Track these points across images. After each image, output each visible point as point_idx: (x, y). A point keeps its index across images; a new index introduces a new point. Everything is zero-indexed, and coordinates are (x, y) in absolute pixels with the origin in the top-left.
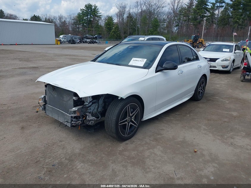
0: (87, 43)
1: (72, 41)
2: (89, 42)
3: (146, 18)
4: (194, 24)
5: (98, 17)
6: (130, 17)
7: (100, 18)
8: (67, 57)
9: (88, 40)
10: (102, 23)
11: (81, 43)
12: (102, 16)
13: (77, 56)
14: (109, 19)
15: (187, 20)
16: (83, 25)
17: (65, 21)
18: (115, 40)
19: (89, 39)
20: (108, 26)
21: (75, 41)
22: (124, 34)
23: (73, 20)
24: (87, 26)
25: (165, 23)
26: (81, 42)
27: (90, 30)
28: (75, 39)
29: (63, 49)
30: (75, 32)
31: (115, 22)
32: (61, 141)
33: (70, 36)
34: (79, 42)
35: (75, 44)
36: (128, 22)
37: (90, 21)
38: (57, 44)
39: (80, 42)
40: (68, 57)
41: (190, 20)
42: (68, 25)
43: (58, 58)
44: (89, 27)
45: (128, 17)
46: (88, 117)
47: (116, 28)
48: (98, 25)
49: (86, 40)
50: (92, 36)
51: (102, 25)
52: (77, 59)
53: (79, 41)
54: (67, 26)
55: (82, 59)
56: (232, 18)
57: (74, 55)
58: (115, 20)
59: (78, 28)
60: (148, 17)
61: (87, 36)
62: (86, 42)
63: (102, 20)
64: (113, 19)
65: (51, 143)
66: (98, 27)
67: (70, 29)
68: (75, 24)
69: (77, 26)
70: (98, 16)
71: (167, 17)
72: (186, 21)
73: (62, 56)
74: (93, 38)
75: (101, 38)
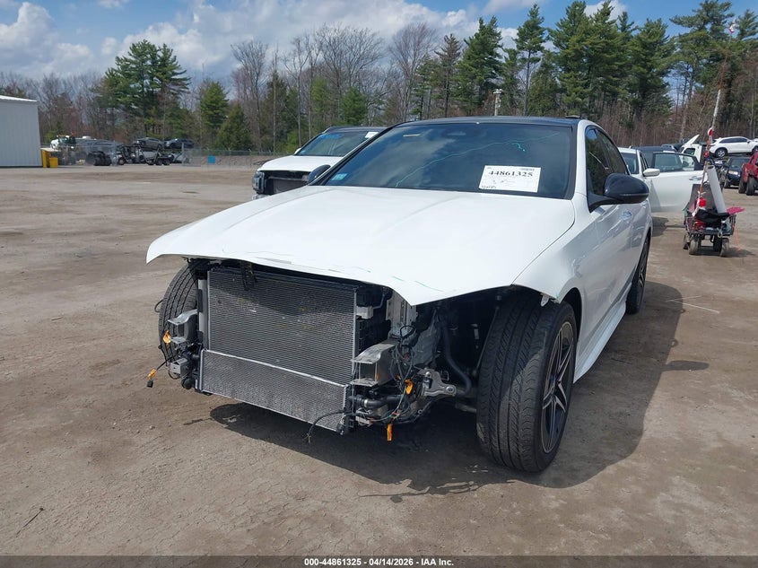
0: (145, 162)
1: (99, 156)
2: (152, 160)
3: (325, 87)
4: (464, 107)
5: (177, 85)
6: (277, 84)
7: (184, 86)
8: (104, 201)
9: (148, 155)
10: (189, 101)
11: (126, 162)
12: (188, 82)
13: (139, 198)
14: (211, 91)
15: (445, 96)
16: (128, 108)
17: (64, 95)
18: (233, 154)
19: (151, 149)
20: (211, 112)
21: (108, 157)
22: (262, 135)
23: (92, 90)
24: (142, 112)
25: (381, 103)
26: (124, 160)
27: (154, 125)
28: (108, 149)
29: (76, 178)
30: (101, 129)
31: (231, 99)
32: (301, 498)
33: (86, 140)
34: (120, 159)
35: (108, 165)
36: (270, 101)
37: (151, 94)
38: (48, 166)
39: (121, 161)
40: (110, 201)
41: (452, 95)
42: (77, 108)
43: (76, 204)
44: (148, 115)
45: (270, 85)
46: (425, 386)
47: (233, 120)
48: (178, 108)
49: (141, 154)
50: (160, 142)
51: (189, 109)
52: (147, 206)
53: (120, 156)
54: (74, 110)
55: (161, 206)
56: (563, 90)
57: (130, 197)
58: (231, 95)
59: (113, 117)
60: (329, 86)
61: (144, 142)
62: (142, 160)
63: (189, 93)
64: (224, 92)
65: (265, 509)
66: (179, 114)
67: (85, 121)
68: (101, 103)
69: (109, 111)
70: (176, 82)
71: (389, 87)
72: (440, 97)
73: (86, 200)
74: (166, 148)
75: (190, 146)
